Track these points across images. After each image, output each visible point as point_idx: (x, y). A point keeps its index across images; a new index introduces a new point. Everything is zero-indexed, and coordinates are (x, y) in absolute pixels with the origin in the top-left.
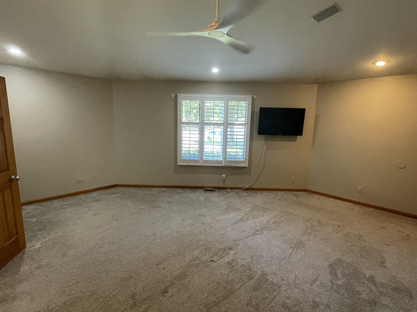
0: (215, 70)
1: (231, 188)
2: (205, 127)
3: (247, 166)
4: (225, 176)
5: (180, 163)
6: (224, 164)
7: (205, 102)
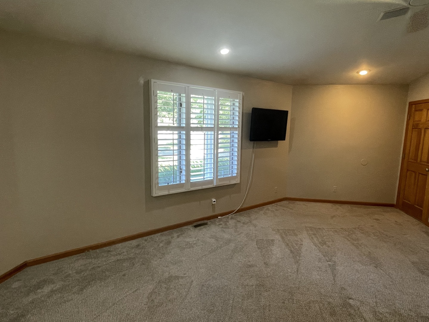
0: (225, 51)
1: (222, 215)
2: (192, 132)
3: (239, 182)
4: (215, 200)
5: (156, 193)
6: (215, 184)
7: (192, 96)
